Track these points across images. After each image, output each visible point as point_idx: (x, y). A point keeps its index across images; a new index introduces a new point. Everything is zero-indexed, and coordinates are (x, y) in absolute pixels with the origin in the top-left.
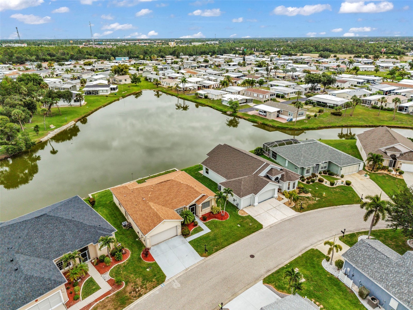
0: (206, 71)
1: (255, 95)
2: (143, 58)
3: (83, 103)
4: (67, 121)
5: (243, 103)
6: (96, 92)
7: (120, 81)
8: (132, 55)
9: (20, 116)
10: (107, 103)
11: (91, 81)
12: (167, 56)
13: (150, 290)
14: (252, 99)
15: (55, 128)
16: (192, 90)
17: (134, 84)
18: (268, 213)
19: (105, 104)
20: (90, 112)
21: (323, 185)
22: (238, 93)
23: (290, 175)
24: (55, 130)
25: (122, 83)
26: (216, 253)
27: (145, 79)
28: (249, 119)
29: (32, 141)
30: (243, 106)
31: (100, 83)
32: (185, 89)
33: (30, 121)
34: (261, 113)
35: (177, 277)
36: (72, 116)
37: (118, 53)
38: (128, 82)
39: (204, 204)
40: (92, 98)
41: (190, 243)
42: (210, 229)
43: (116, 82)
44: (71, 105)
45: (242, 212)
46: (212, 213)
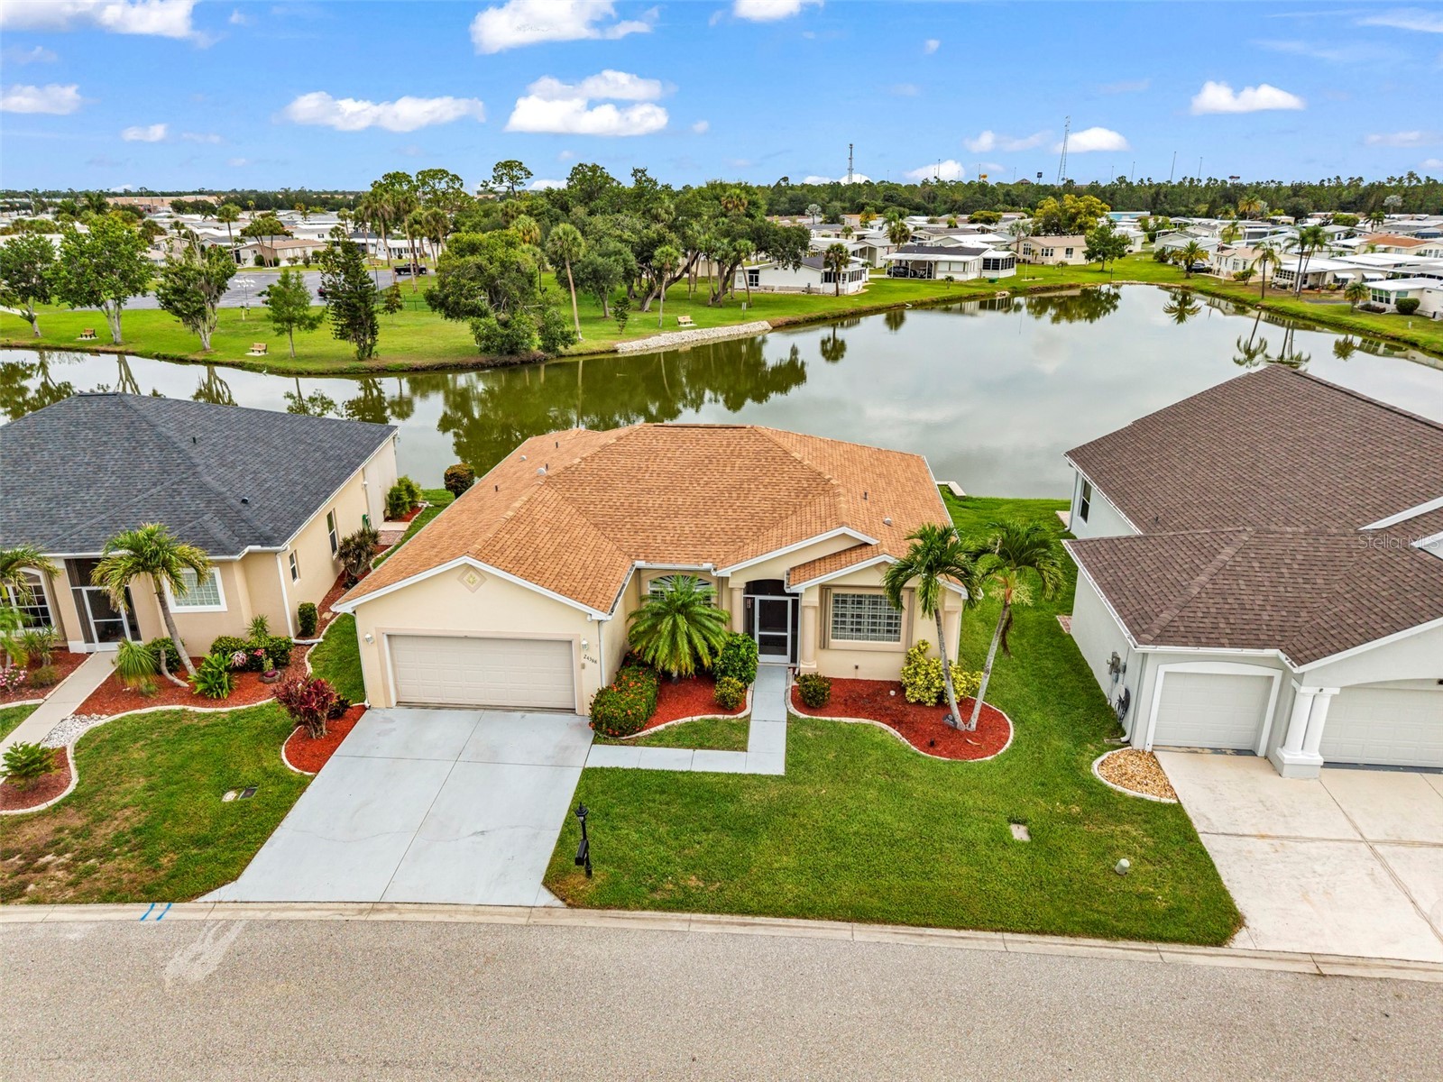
2: (1207, 213)
4: (744, 318)
6: (926, 271)
7: (1048, 252)
8: (1167, 207)
10: (934, 297)
13: (83, 898)
15: (690, 329)
17: (1092, 268)
18: (1376, 855)
20: (849, 308)
24: (683, 333)
26: (658, 914)
27: (1157, 256)
32: (1310, 281)
35: (275, 916)
36: (779, 310)
38: (1078, 259)
39: (841, 600)
40: (899, 284)
41: (588, 774)
42: (793, 760)
43: (1028, 257)
44: (809, 290)
45: (1136, 767)
46: (900, 688)
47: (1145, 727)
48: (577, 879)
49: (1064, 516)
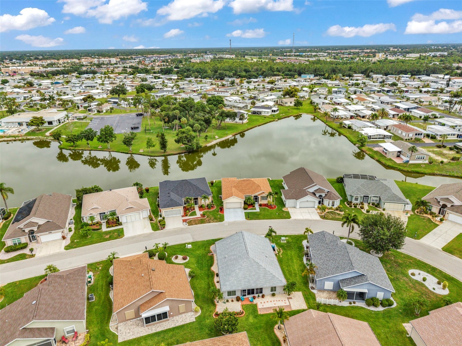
0: (379, 98)
1: (400, 132)
2: (328, 77)
3: (245, 121)
4: (227, 135)
5: (379, 138)
6: (260, 113)
7: (286, 103)
8: (319, 72)
9: (198, 128)
10: (262, 123)
11: (263, 101)
12: (355, 75)
13: (215, 222)
14: (391, 136)
15: (218, 139)
16: (344, 118)
17: (296, 107)
18: (301, 213)
19: (260, 124)
20: (246, 129)
21: (361, 210)
22: (385, 128)
23: (332, 196)
24: (217, 140)
25: (287, 105)
26: (254, 220)
27: (310, 102)
28: (369, 154)
29: (201, 145)
30: (378, 141)
31: (267, 105)
32: (337, 117)
33: (206, 131)
34: (384, 150)
35: (229, 222)
36: (233, 131)
37: (306, 70)
38: (292, 105)
39: (262, 197)
40: (254, 117)
41: (245, 212)
42: (260, 210)
43: (282, 104)
44: (236, 122)
45: (286, 209)
46: (267, 204)
47: (287, 206)
48: (248, 219)
49: (283, 183)
